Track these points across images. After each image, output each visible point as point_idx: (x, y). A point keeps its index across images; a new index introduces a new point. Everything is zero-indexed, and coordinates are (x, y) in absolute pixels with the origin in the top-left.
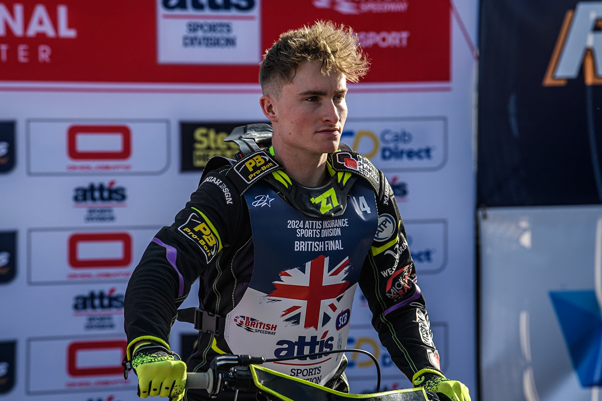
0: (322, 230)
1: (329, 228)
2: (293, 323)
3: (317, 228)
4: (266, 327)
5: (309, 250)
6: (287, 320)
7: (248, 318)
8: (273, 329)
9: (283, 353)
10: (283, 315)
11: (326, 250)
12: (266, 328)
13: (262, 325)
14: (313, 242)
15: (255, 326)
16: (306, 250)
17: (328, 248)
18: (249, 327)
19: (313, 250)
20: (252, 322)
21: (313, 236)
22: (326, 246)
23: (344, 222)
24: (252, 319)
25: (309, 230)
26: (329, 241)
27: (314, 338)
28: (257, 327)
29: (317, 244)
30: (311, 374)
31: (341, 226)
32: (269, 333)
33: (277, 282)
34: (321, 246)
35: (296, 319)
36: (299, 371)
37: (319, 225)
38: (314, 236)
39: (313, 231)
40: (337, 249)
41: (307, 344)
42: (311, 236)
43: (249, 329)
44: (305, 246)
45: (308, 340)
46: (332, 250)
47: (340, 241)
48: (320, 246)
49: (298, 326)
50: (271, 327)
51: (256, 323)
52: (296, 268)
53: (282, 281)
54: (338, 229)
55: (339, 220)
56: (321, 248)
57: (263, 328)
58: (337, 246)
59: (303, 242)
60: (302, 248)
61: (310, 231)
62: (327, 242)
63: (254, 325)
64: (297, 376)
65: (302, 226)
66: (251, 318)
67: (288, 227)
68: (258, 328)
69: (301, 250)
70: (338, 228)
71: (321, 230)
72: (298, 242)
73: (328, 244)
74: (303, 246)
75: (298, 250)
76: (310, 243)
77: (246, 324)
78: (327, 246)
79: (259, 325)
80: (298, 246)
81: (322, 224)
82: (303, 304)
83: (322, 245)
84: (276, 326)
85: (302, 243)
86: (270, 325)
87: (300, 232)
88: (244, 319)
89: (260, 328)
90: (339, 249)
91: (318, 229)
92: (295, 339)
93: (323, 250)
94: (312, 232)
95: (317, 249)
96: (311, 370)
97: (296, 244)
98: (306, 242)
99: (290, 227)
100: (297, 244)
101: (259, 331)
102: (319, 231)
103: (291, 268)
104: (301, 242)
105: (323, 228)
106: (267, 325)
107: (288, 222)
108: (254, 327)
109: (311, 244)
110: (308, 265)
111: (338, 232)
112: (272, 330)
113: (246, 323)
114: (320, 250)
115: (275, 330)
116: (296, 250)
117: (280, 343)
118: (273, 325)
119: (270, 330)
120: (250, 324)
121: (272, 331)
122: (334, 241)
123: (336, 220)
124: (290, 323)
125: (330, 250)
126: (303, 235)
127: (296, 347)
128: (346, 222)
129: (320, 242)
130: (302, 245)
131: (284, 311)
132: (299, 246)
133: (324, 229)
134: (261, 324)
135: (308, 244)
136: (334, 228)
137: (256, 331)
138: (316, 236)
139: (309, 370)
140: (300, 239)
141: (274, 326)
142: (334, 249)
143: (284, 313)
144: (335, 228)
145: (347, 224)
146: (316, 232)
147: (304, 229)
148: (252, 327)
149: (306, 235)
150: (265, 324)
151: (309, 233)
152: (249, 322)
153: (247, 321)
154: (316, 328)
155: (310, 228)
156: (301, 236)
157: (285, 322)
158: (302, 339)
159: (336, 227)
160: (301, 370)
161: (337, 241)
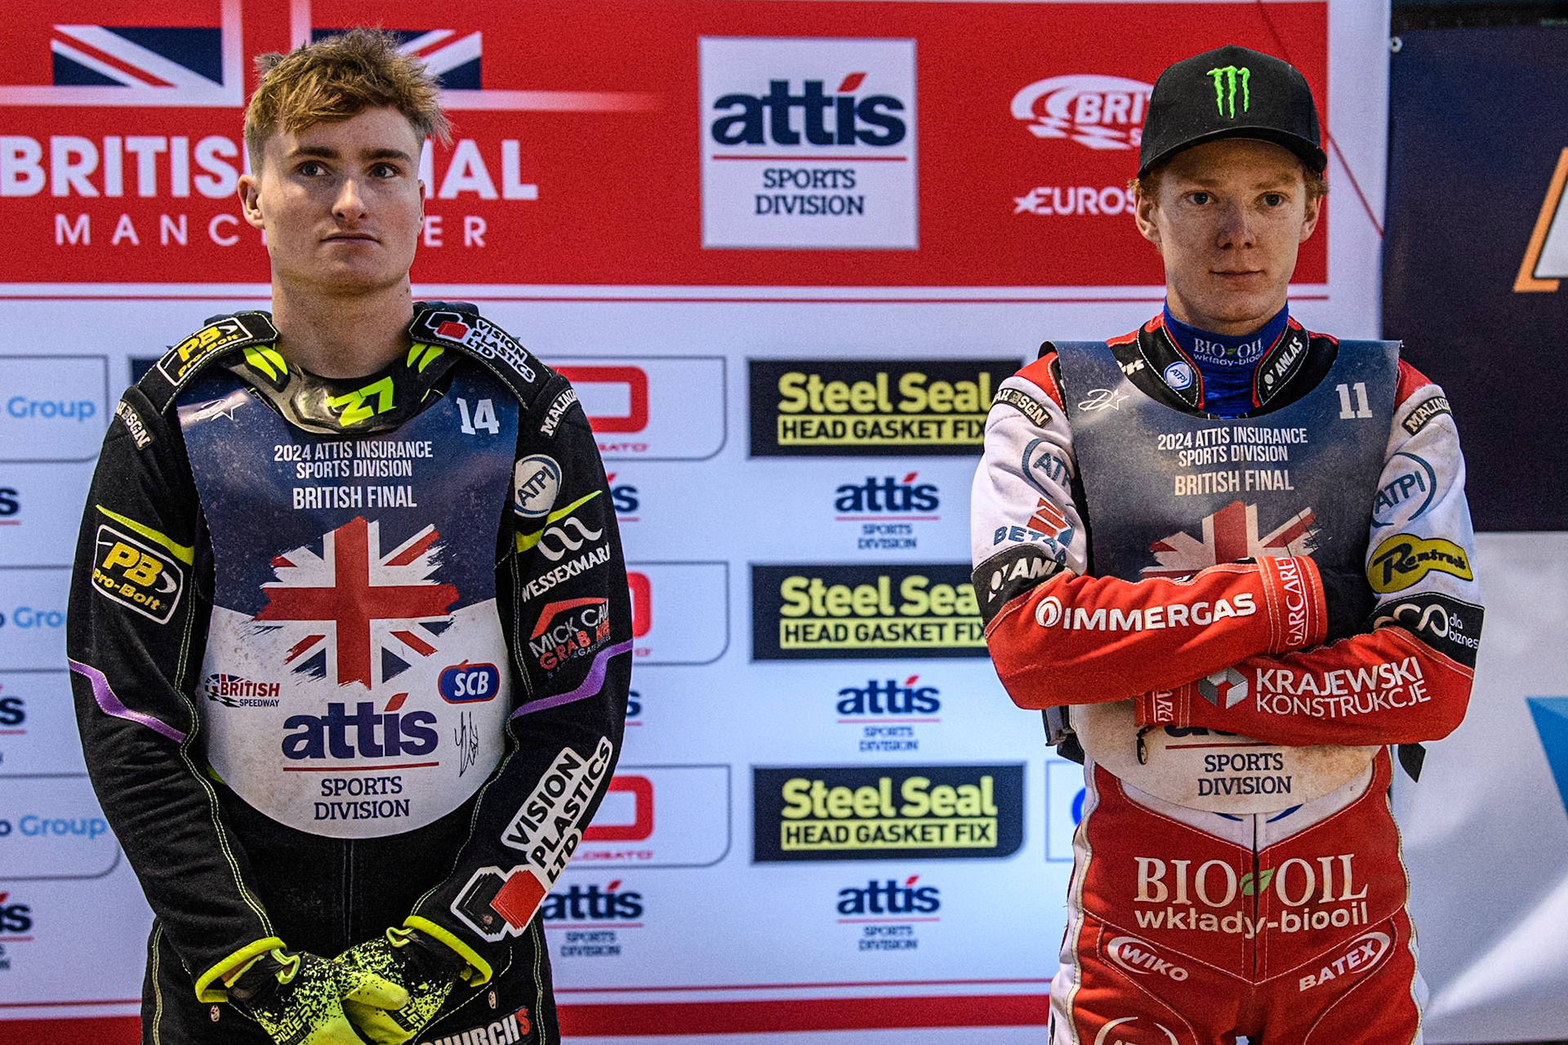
0: (355, 462)
1: (379, 458)
2: (312, 675)
3: (342, 456)
4: (258, 691)
5: (328, 506)
6: (298, 670)
7: (224, 677)
8: (274, 693)
9: (301, 745)
10: (290, 659)
11: (370, 505)
12: (259, 694)
13: (252, 688)
14: (336, 488)
15: (238, 691)
16: (320, 506)
17: (375, 501)
18: (228, 696)
19: (336, 506)
20: (232, 684)
21: (334, 473)
22: (371, 497)
23: (422, 449)
24: (232, 678)
25: (326, 463)
26: (379, 488)
27: (365, 708)
28: (241, 695)
29: (344, 491)
30: (371, 790)
31: (413, 456)
32: (266, 703)
33: (267, 585)
34: (356, 497)
35: (317, 665)
36: (341, 784)
37: (345, 451)
38: (337, 475)
39: (333, 465)
40: (401, 504)
41: (351, 720)
42: (331, 475)
43: (228, 702)
44: (316, 498)
45: (351, 711)
46: (386, 505)
47: (409, 488)
48: (353, 497)
49: (323, 680)
50: (267, 688)
51: (239, 684)
52: (303, 547)
53: (280, 581)
54: (404, 462)
55: (408, 444)
56: (356, 500)
57: (254, 695)
58: (401, 498)
59: (313, 490)
60: (311, 502)
61: (328, 466)
62: (374, 488)
63: (236, 690)
64: (337, 794)
65: (309, 457)
66: (229, 676)
67: (276, 459)
68: (244, 697)
69: (308, 507)
70: (407, 459)
71: (351, 460)
72: (301, 490)
73: (374, 493)
74: (312, 498)
75: (301, 507)
76: (327, 489)
77: (222, 694)
78: (374, 497)
79: (245, 688)
80: (300, 498)
81: (354, 449)
82: (327, 628)
83: (356, 494)
84: (278, 685)
85: (311, 492)
86: (265, 685)
87: (304, 469)
88: (218, 681)
89: (248, 695)
90: (405, 505)
91: (345, 458)
92: (321, 712)
93: (360, 505)
94: (330, 467)
95: (344, 503)
96: (371, 783)
97: (295, 494)
98: (319, 489)
99: (281, 459)
100: (299, 494)
101: (246, 702)
102: (348, 463)
103: (293, 548)
104: (308, 490)
105: (358, 456)
106: (261, 685)
107: (276, 449)
108: (236, 694)
109: (332, 493)
110: (329, 539)
111: (407, 468)
112: (270, 695)
113: (223, 689)
114: (353, 506)
115: (277, 695)
116: (296, 507)
117: (291, 723)
118: (271, 685)
119: (266, 698)
120: (229, 689)
121: (270, 698)
122: (392, 488)
123: (400, 444)
124: (305, 674)
125: (380, 505)
126: (312, 474)
127: (326, 729)
128: (427, 449)
129: (352, 488)
130: (311, 495)
131: (291, 650)
132: (304, 497)
133: (361, 459)
134: (249, 685)
135: (324, 493)
136: (393, 459)
137: (244, 703)
138: (340, 474)
139: (364, 783)
140: (303, 484)
141: (274, 686)
142: (392, 505)
143: (291, 654)
144: (396, 459)
145: (430, 453)
146: (340, 464)
147: (313, 461)
148: (233, 697)
149: (319, 474)
150: (255, 684)
151: (326, 470)
152: (227, 685)
153: (223, 684)
154: (368, 683)
155: (327, 457)
156: (308, 477)
157: (296, 675)
158: (337, 708)
159: (401, 458)
160: (344, 781)
161: (401, 488)
